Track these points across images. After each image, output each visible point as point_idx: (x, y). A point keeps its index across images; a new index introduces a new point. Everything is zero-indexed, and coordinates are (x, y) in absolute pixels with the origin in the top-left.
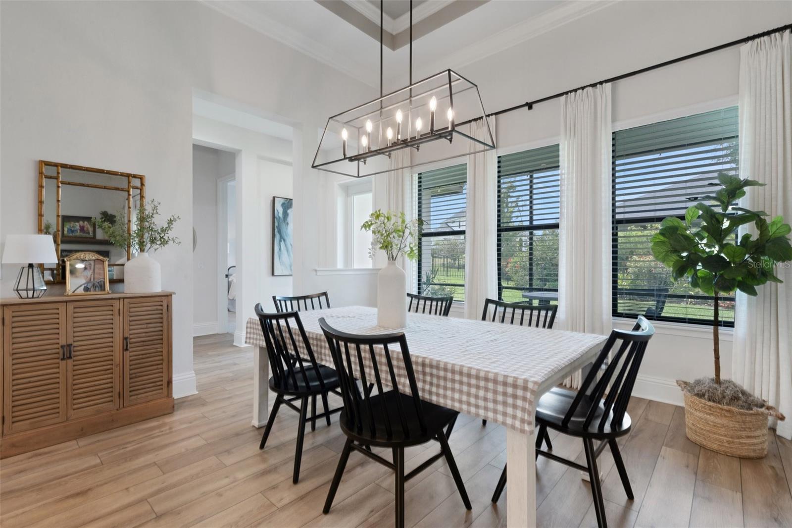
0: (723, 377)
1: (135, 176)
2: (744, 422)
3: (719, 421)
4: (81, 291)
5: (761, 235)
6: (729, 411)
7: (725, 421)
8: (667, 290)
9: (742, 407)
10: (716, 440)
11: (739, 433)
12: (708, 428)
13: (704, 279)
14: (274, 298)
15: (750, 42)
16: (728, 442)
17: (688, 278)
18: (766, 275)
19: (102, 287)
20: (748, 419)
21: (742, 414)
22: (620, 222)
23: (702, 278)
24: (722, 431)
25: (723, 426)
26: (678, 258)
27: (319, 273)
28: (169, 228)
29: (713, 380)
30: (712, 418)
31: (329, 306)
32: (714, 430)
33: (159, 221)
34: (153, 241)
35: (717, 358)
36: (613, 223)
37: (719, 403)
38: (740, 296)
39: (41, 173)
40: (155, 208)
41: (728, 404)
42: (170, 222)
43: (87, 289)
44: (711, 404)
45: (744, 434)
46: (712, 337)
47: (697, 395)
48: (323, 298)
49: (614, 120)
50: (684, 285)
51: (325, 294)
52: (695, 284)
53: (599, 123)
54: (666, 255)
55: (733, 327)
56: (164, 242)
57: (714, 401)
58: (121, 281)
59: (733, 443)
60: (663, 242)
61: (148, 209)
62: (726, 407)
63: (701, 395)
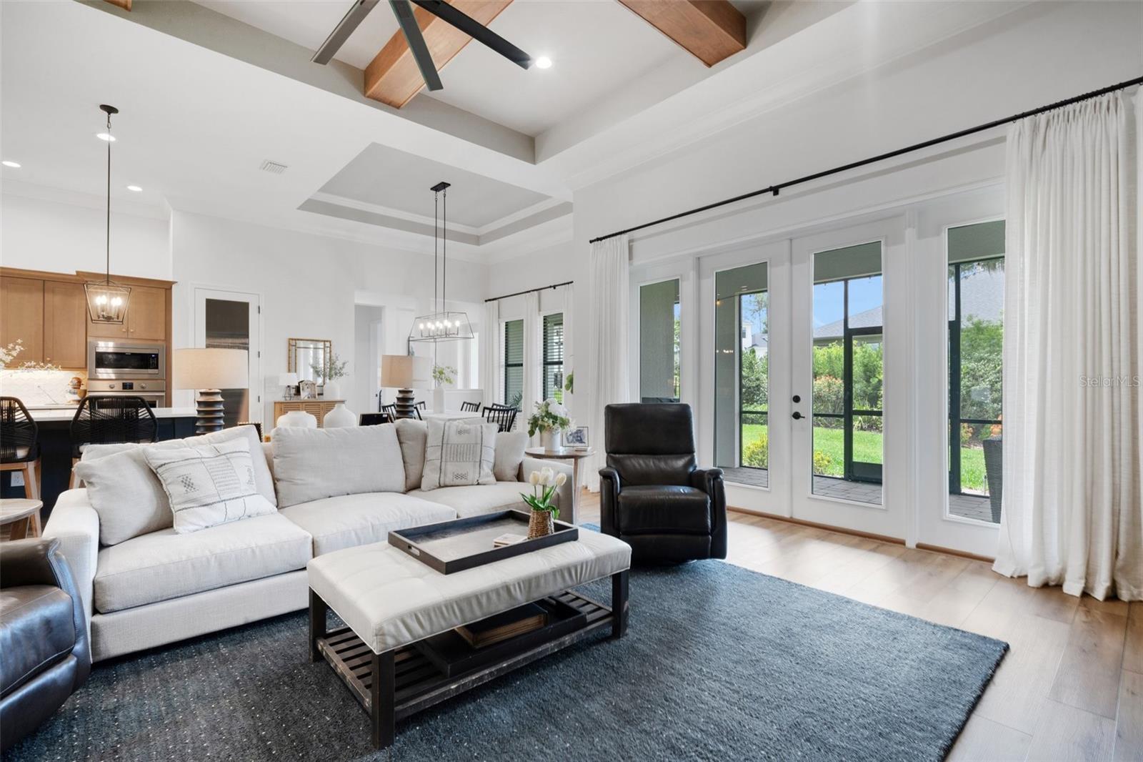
1: (327, 341)
4: (306, 398)
19: (315, 397)
28: (343, 367)
31: (425, 409)
33: (339, 364)
34: (336, 374)
39: (289, 344)
40: (337, 357)
42: (344, 364)
43: (309, 398)
51: (423, 402)
56: (341, 375)
58: (322, 394)
61: (334, 358)
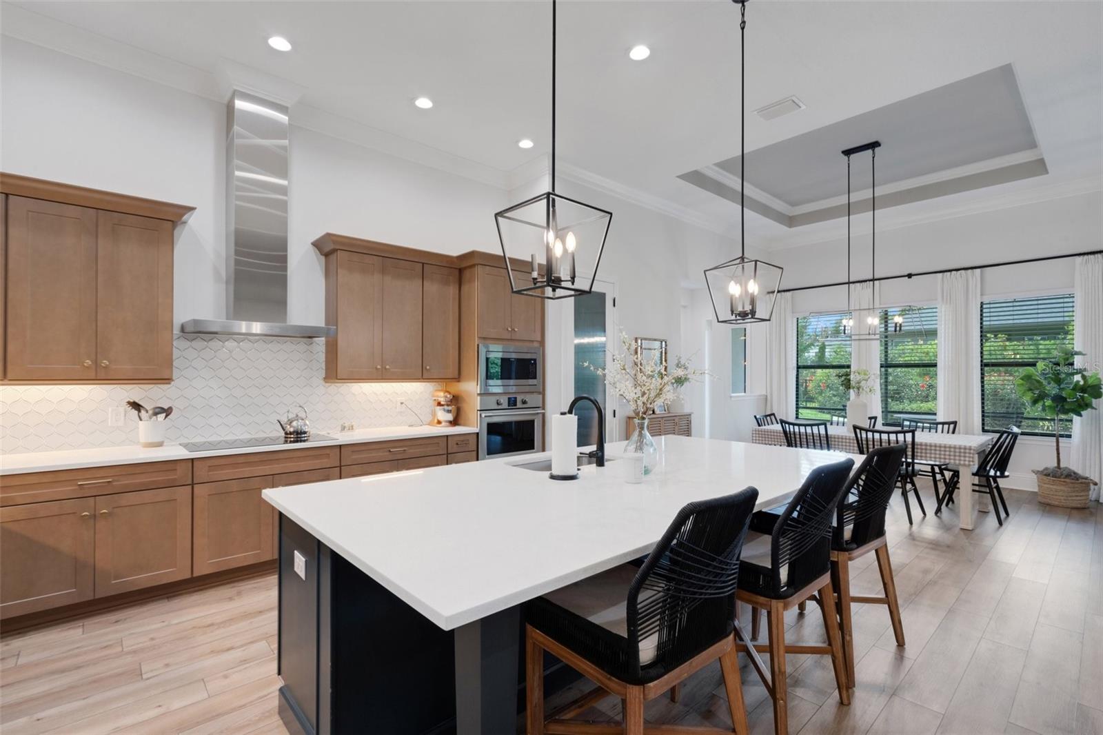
0: (1062, 465)
1: (664, 340)
2: (1074, 487)
3: (1059, 488)
5: (1085, 382)
6: (1064, 482)
7: (1062, 488)
8: (1023, 413)
9: (1073, 479)
10: (1057, 499)
11: (1071, 494)
12: (1052, 493)
13: (1050, 407)
14: (755, 417)
15: (1082, 257)
16: (1065, 500)
17: (1039, 406)
18: (1087, 406)
20: (1076, 486)
21: (1072, 483)
22: (987, 365)
23: (1048, 406)
24: (1061, 493)
25: (1061, 490)
26: (1032, 394)
27: (733, 399)
29: (1056, 467)
30: (1055, 487)
32: (1055, 493)
35: (1058, 454)
36: (981, 365)
37: (1059, 478)
38: (1076, 418)
41: (1064, 478)
44: (1054, 479)
45: (1074, 494)
46: (1055, 444)
47: (1046, 475)
48: (773, 417)
49: (982, 295)
50: (1037, 411)
52: (1044, 409)
53: (970, 296)
54: (1024, 392)
55: (1071, 437)
57: (1055, 477)
59: (1068, 500)
60: (1022, 384)
62: (1063, 480)
63: (1048, 475)
